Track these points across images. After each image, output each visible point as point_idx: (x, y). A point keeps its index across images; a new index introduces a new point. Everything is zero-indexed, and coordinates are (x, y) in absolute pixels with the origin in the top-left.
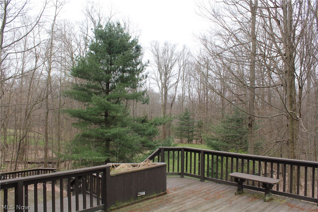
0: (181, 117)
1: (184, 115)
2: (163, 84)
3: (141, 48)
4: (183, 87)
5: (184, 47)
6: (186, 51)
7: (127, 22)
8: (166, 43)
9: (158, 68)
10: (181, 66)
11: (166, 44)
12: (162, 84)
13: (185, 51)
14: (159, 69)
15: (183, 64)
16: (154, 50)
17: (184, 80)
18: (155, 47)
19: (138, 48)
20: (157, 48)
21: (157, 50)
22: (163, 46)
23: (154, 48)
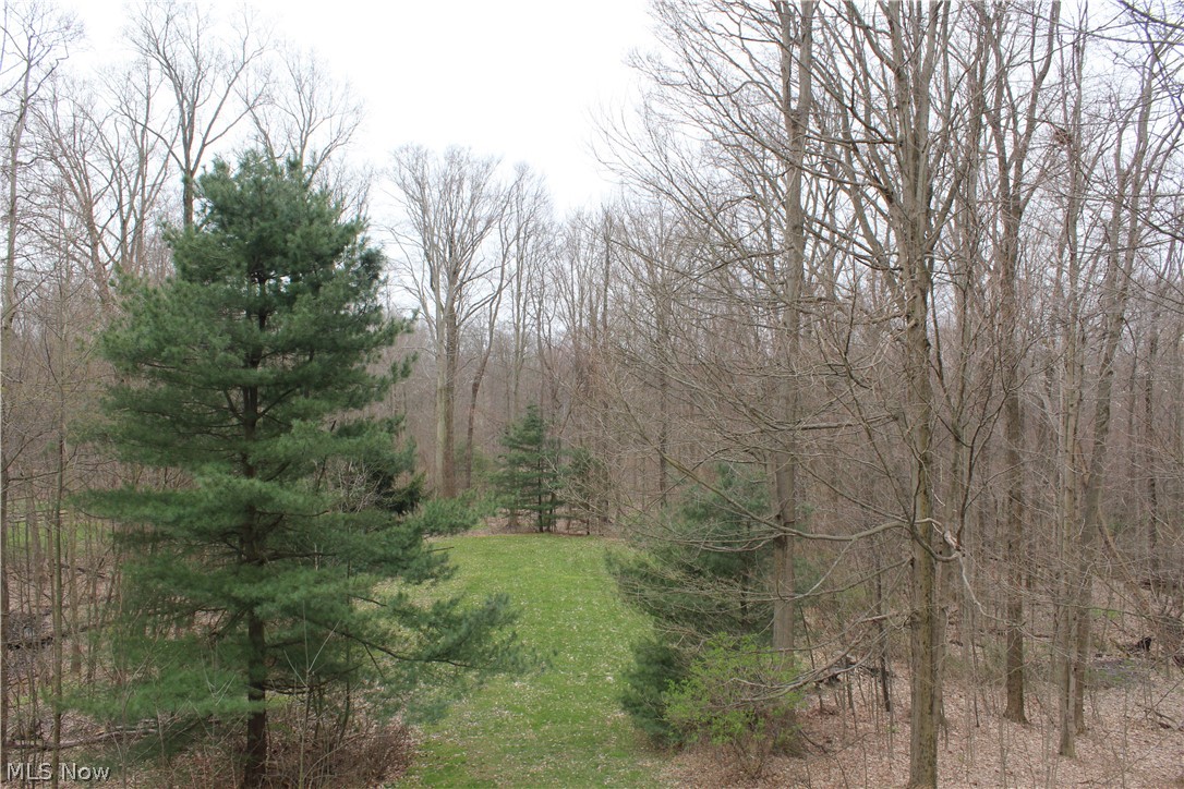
0: (512, 435)
1: (522, 427)
2: (443, 309)
3: (384, 258)
4: (519, 320)
5: (522, 171)
6: (529, 188)
7: (305, 74)
8: (453, 156)
9: (422, 251)
10: (510, 241)
11: (452, 159)
12: (440, 308)
13: (526, 187)
14: (426, 254)
15: (518, 234)
16: (410, 180)
17: (519, 295)
18: (413, 170)
19: (372, 262)
20: (418, 174)
21: (421, 184)
22: (444, 163)
23: (408, 174)
